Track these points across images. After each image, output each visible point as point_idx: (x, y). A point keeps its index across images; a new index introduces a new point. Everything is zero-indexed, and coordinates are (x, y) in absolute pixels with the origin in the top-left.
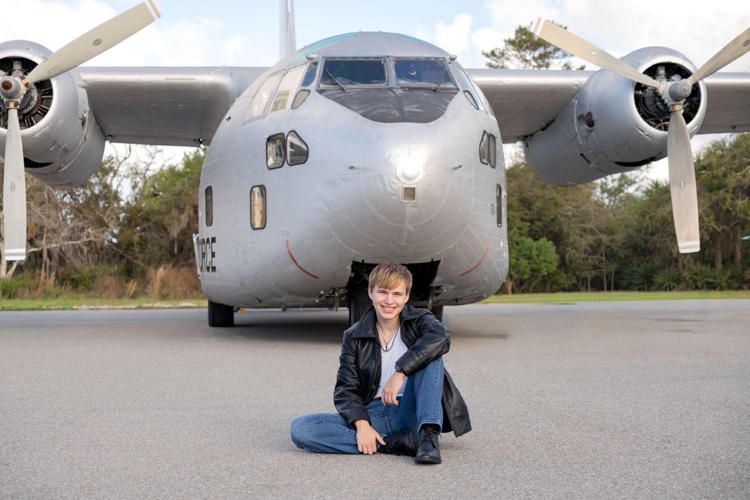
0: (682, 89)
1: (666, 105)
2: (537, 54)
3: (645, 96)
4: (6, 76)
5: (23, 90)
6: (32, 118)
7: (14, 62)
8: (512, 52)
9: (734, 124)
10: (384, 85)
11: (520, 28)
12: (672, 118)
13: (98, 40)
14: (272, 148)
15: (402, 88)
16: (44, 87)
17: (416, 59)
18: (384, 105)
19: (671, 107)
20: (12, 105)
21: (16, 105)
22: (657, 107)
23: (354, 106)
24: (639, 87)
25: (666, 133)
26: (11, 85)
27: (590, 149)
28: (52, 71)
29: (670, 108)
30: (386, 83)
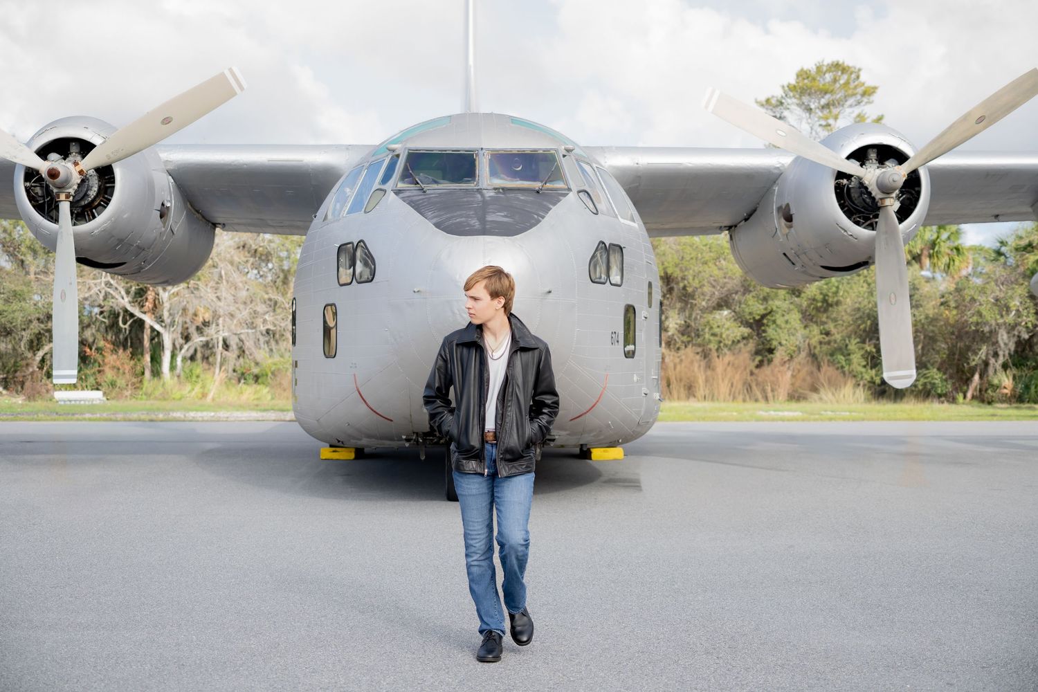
0: (891, 179)
1: (874, 199)
2: (823, 101)
3: (850, 186)
4: (61, 160)
5: (76, 179)
6: (94, 210)
7: (71, 144)
8: (792, 102)
9: (996, 212)
10: (472, 185)
11: (802, 70)
12: (881, 214)
13: (167, 118)
14: (344, 260)
15: (495, 189)
16: (106, 173)
17: (518, 151)
18: (464, 212)
19: (880, 201)
20: (63, 197)
21: (67, 197)
22: (864, 200)
23: (429, 213)
24: (840, 175)
25: (874, 232)
26: (59, 173)
27: (792, 249)
28: (112, 156)
29: (877, 202)
30: (475, 183)
